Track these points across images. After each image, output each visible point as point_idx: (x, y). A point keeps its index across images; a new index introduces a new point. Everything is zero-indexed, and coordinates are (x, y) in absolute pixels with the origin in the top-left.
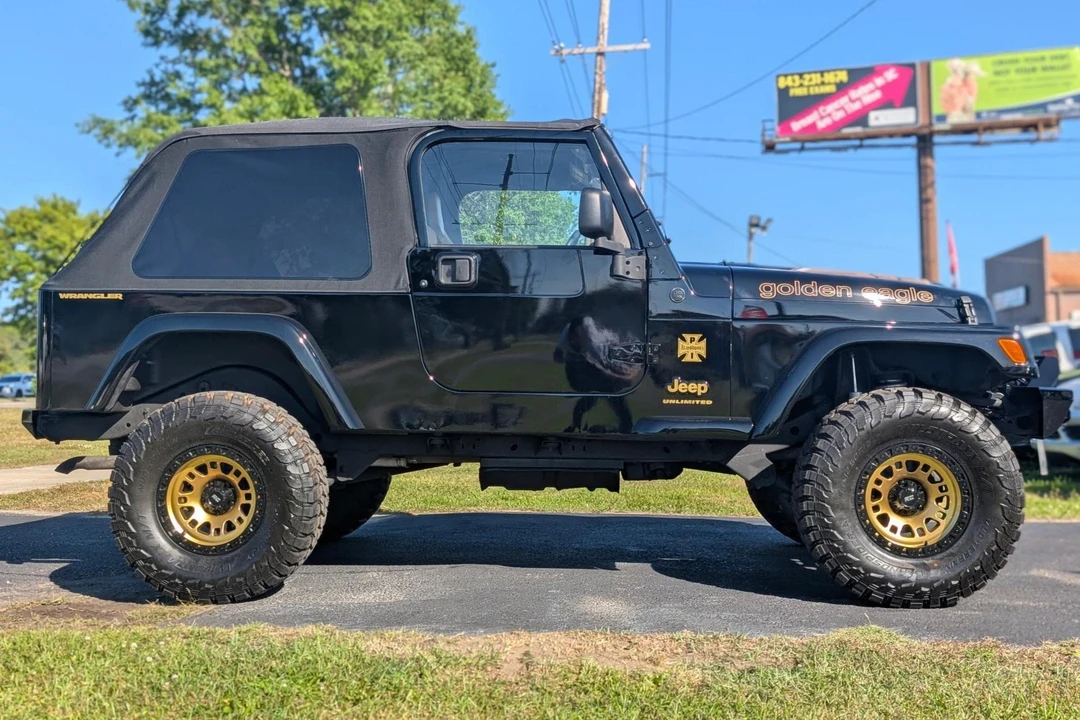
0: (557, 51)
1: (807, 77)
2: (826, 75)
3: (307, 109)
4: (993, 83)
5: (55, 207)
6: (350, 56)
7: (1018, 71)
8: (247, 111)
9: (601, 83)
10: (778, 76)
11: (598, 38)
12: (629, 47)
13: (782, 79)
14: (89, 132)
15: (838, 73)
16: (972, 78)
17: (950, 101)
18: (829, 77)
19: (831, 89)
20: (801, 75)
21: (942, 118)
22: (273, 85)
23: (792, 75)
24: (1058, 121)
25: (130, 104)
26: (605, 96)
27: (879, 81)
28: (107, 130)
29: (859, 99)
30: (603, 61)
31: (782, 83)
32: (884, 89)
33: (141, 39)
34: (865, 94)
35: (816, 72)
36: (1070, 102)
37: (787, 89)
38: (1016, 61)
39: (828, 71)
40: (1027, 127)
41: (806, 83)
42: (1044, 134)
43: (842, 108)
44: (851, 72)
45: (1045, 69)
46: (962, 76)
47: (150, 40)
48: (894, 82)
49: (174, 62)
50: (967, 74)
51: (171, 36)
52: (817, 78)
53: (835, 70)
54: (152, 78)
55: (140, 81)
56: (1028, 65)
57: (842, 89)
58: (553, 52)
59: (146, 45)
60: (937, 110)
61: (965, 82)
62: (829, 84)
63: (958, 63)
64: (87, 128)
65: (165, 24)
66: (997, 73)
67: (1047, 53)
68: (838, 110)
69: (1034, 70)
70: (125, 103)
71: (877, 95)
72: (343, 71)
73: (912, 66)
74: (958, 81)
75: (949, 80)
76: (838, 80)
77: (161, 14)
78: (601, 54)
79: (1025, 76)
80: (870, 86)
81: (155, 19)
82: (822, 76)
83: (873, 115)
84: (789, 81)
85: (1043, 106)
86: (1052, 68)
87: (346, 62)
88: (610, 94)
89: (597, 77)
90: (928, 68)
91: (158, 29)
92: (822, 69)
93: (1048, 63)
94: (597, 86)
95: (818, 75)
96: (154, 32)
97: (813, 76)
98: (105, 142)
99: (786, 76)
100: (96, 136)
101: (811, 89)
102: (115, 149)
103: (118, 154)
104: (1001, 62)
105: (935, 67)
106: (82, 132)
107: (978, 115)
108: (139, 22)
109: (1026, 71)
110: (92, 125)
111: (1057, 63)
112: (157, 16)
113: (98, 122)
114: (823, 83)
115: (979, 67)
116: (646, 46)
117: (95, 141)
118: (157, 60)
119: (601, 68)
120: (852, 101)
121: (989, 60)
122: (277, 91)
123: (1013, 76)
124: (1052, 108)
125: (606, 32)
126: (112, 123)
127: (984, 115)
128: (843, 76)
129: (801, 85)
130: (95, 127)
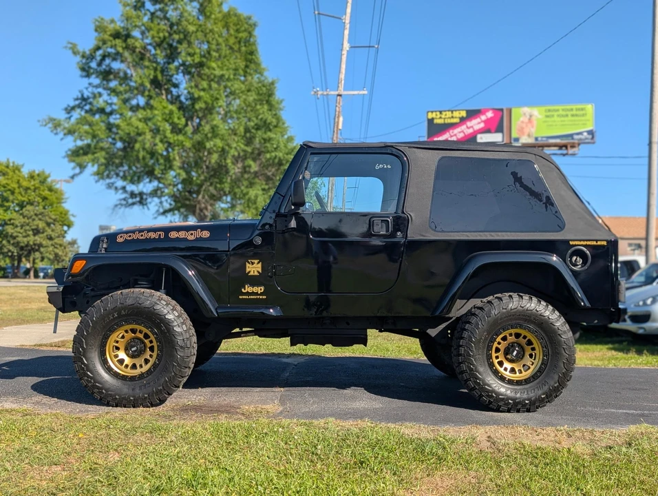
0: (315, 92)
1: (444, 113)
2: (454, 112)
3: (179, 118)
4: (545, 122)
5: (7, 167)
6: (204, 90)
7: (558, 116)
8: (144, 118)
9: (339, 112)
10: (428, 112)
11: (338, 87)
12: (356, 93)
13: (430, 114)
14: (46, 125)
15: (461, 112)
16: (534, 118)
17: (521, 130)
18: (456, 114)
19: (457, 120)
20: (441, 112)
21: (517, 140)
22: (159, 104)
23: (436, 111)
24: (579, 144)
25: (70, 110)
26: (341, 119)
27: (483, 118)
28: (56, 125)
29: (472, 127)
30: (341, 99)
31: (430, 116)
32: (485, 122)
33: (79, 72)
34: (475, 125)
35: (449, 111)
36: (585, 134)
37: (433, 119)
38: (558, 110)
39: (456, 111)
40: (561, 147)
41: (443, 116)
42: (571, 151)
43: (463, 132)
44: (468, 112)
45: (573, 115)
46: (528, 117)
47: (84, 74)
48: (491, 118)
49: (97, 87)
50: (531, 116)
51: (97, 72)
52: (449, 114)
53: (459, 110)
54: (82, 95)
55: (75, 97)
56: (564, 113)
57: (463, 120)
58: (313, 93)
59: (82, 76)
60: (514, 135)
61: (530, 120)
62: (456, 117)
63: (526, 110)
64: (44, 123)
65: (94, 65)
66: (547, 116)
67: (574, 107)
68: (460, 132)
69: (567, 116)
70: (66, 109)
71: (482, 125)
72: (199, 98)
73: (502, 110)
74: (526, 120)
75: (521, 119)
76: (461, 116)
77: (92, 59)
78: (340, 95)
79: (563, 119)
80: (478, 120)
81: (88, 61)
82: (452, 113)
83: (479, 136)
84: (434, 115)
85: (571, 136)
86: (577, 115)
87: (202, 93)
88: (343, 118)
89: (337, 108)
90: (510, 111)
91: (90, 67)
92: (453, 109)
93: (574, 112)
94: (337, 113)
95: (450, 113)
96: (87, 69)
97: (447, 113)
98: (55, 132)
99: (432, 112)
100: (50, 128)
101: (446, 120)
102: (61, 135)
103: (62, 139)
104: (549, 111)
105: (514, 111)
106: (41, 125)
107: (536, 139)
108: (78, 63)
109: (563, 116)
110: (47, 121)
111: (578, 113)
112: (89, 60)
113: (52, 120)
114: (452, 117)
115: (537, 112)
116: (366, 92)
117: (49, 130)
118: (87, 85)
119: (339, 103)
120: (468, 128)
121: (543, 109)
122: (161, 107)
123: (556, 118)
124: (576, 137)
125: (343, 82)
126: (60, 121)
127: (540, 139)
128: (464, 114)
129: (441, 118)
130: (49, 123)
